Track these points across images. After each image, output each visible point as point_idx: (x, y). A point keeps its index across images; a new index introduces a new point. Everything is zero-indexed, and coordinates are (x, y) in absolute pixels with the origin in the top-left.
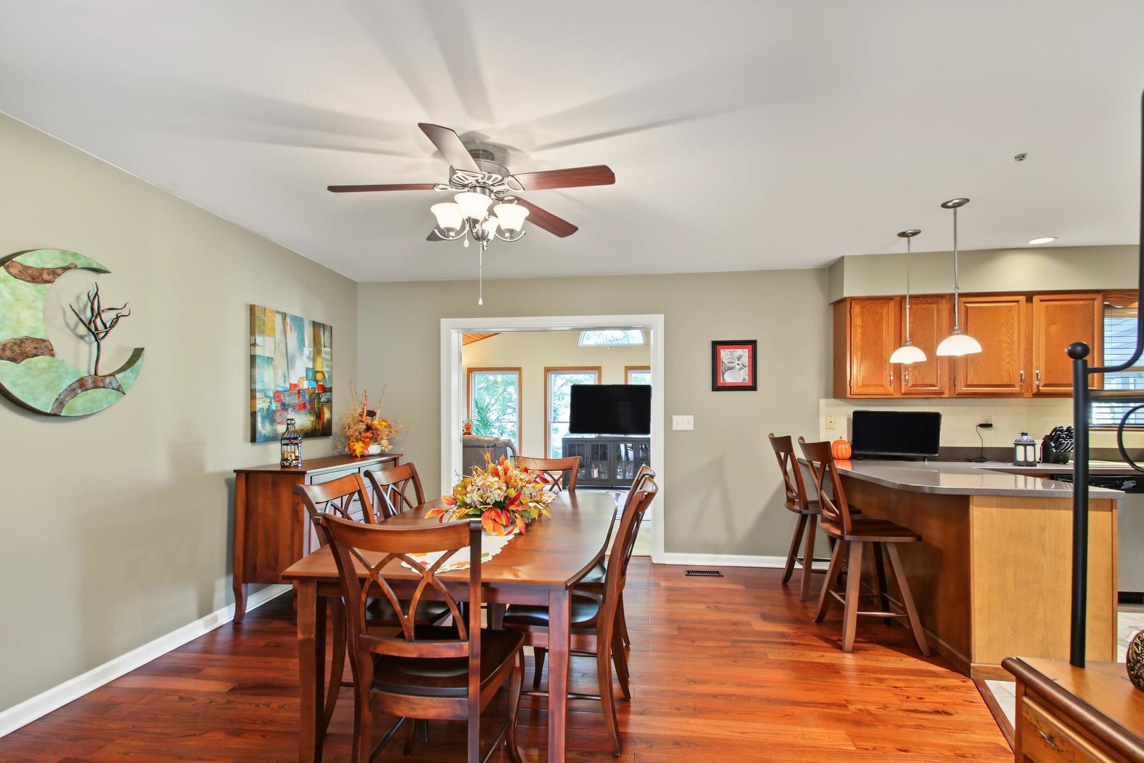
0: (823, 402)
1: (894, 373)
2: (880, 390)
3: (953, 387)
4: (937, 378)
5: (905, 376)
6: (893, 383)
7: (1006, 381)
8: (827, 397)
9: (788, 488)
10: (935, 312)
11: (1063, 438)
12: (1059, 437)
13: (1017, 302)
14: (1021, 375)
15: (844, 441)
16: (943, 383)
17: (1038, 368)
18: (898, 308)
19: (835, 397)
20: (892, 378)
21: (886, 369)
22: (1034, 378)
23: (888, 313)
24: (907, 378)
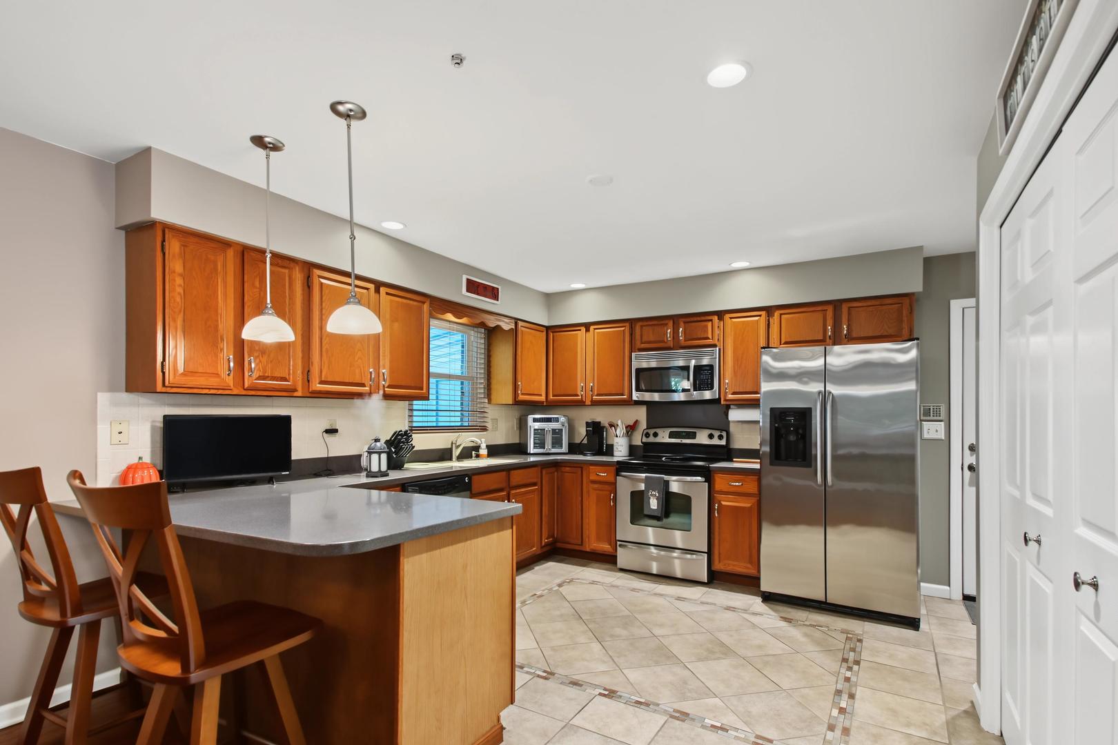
0: (103, 398)
1: (234, 357)
2: (213, 382)
3: (307, 383)
4: (289, 370)
5: (250, 363)
6: (232, 373)
7: (357, 380)
8: (112, 389)
9: (28, 574)
10: (287, 278)
11: (403, 442)
12: (400, 442)
13: (367, 289)
14: (371, 373)
15: (146, 463)
16: (296, 378)
17: (384, 368)
18: (238, 260)
19: (131, 387)
20: (232, 364)
21: (222, 350)
22: (381, 378)
23: (224, 266)
24: (253, 365)
